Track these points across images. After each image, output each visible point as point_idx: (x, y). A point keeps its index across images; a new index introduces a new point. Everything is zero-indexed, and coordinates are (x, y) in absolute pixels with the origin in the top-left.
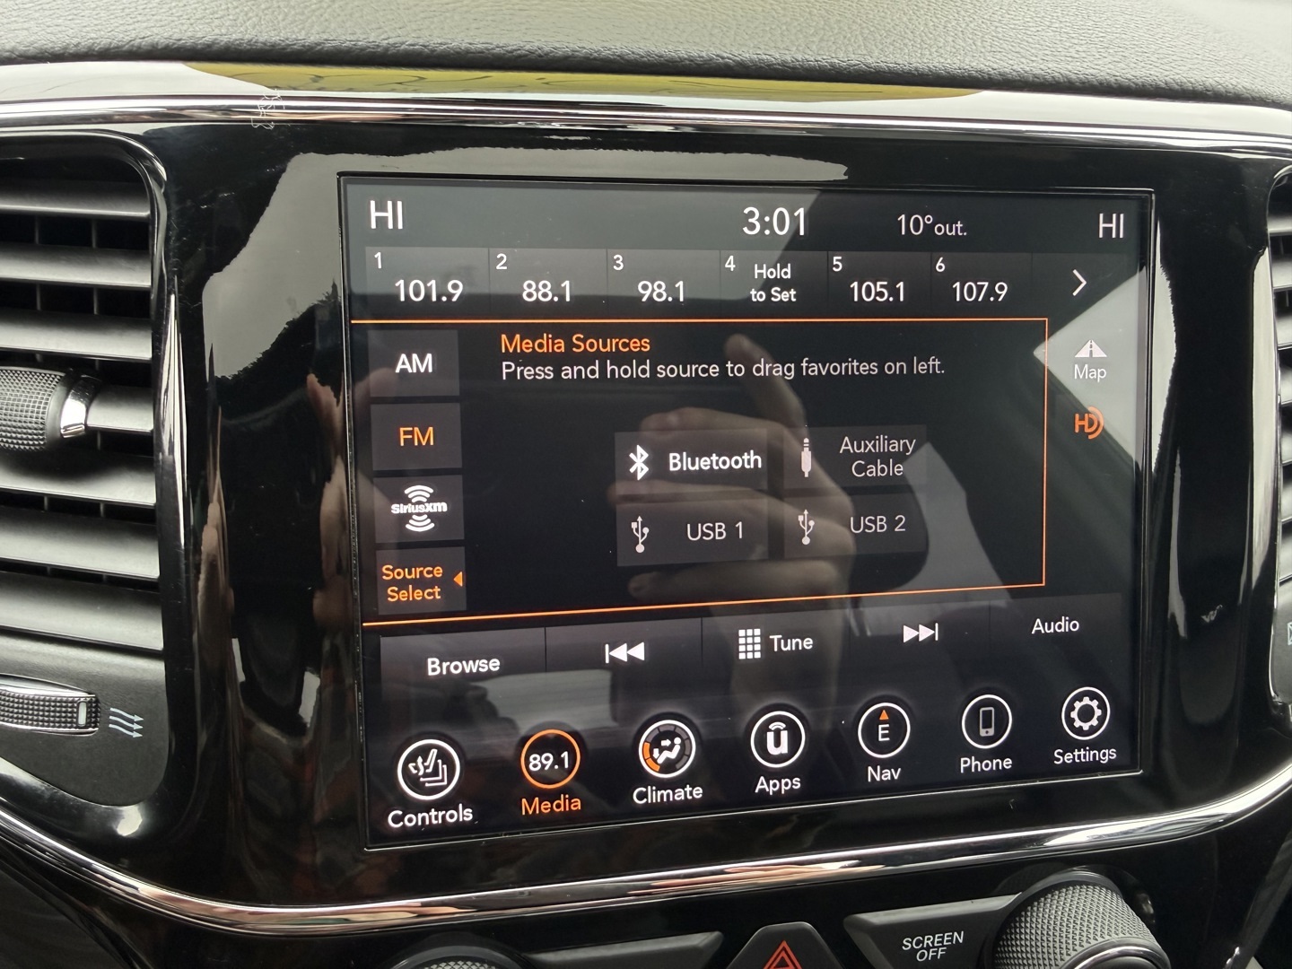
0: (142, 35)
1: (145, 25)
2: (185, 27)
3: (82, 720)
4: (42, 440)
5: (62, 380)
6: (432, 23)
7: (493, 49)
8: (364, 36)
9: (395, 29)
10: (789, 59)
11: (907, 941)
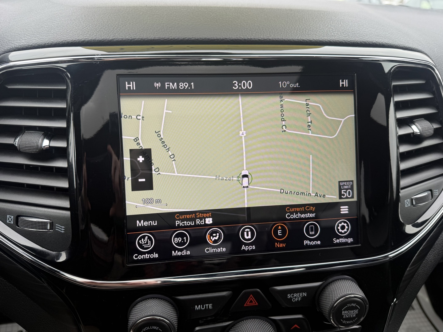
0: (65, 40)
1: (66, 37)
2: (76, 37)
3: (49, 228)
4: (38, 150)
5: (43, 134)
6: (144, 33)
7: (161, 39)
8: (125, 37)
9: (134, 35)
10: (246, 38)
11: (289, 295)
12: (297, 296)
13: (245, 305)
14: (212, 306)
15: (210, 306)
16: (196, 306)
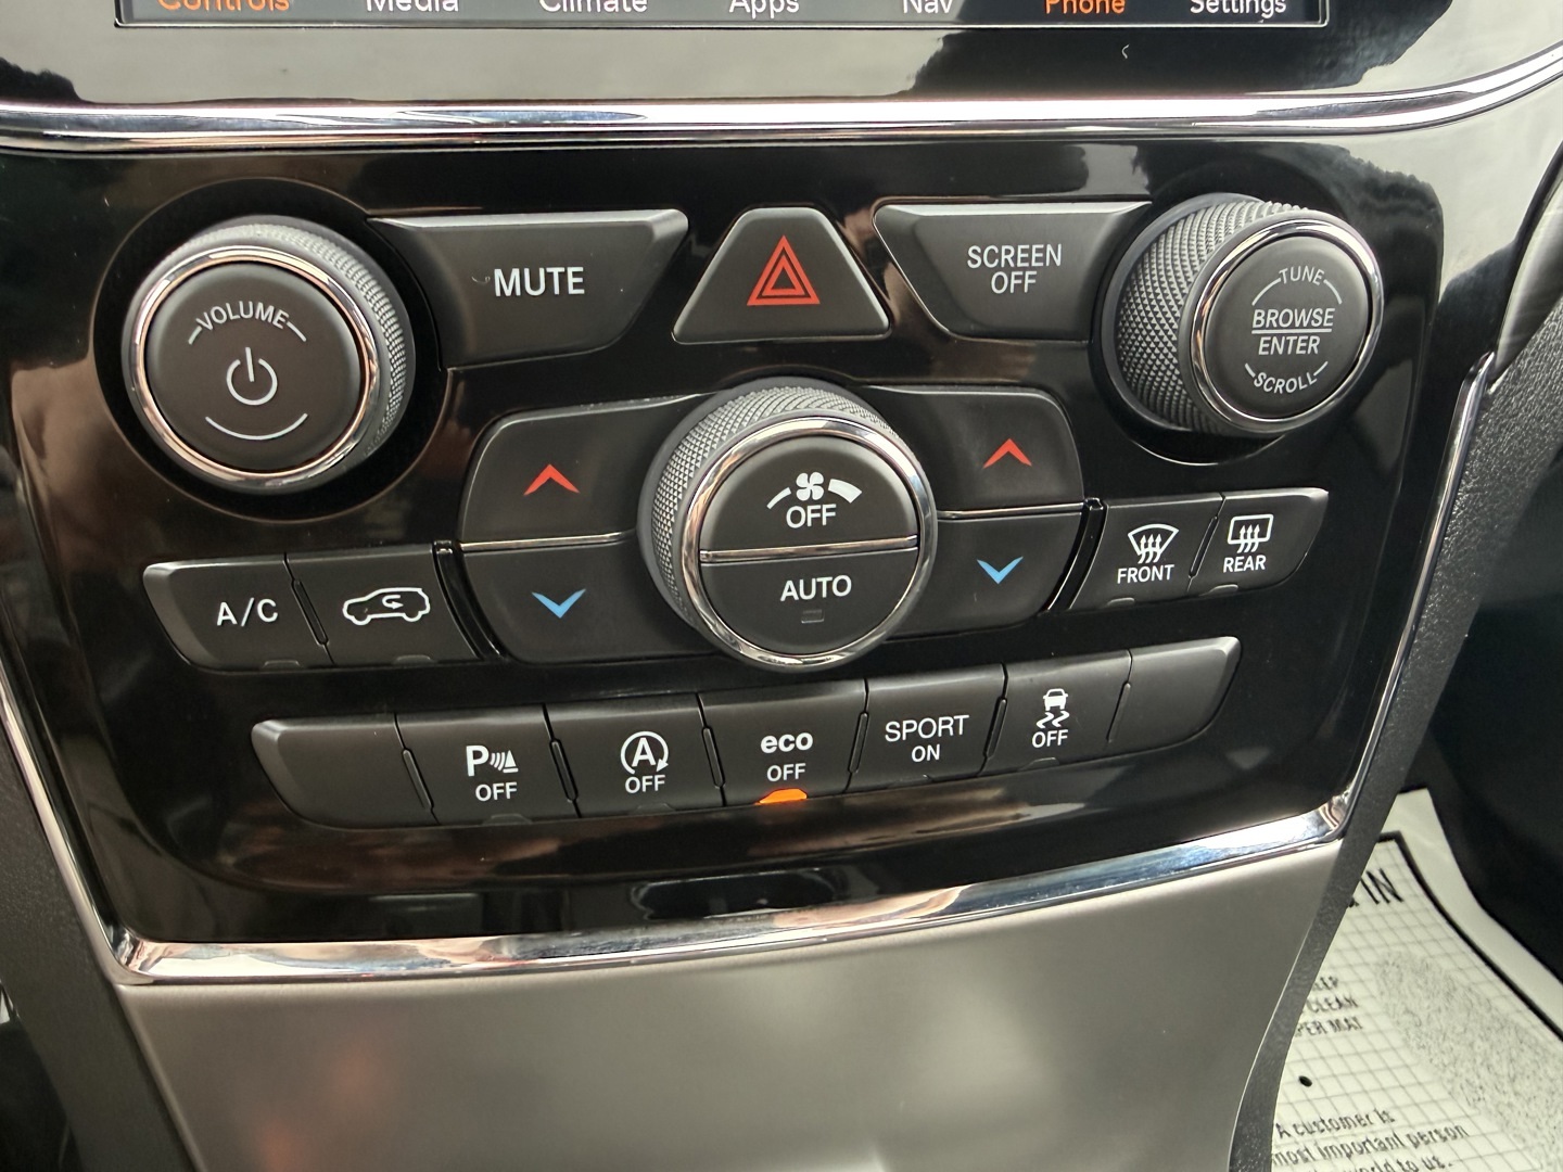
11: (975, 252)
12: (1015, 259)
13: (753, 301)
14: (580, 280)
15: (571, 280)
16: (498, 273)
